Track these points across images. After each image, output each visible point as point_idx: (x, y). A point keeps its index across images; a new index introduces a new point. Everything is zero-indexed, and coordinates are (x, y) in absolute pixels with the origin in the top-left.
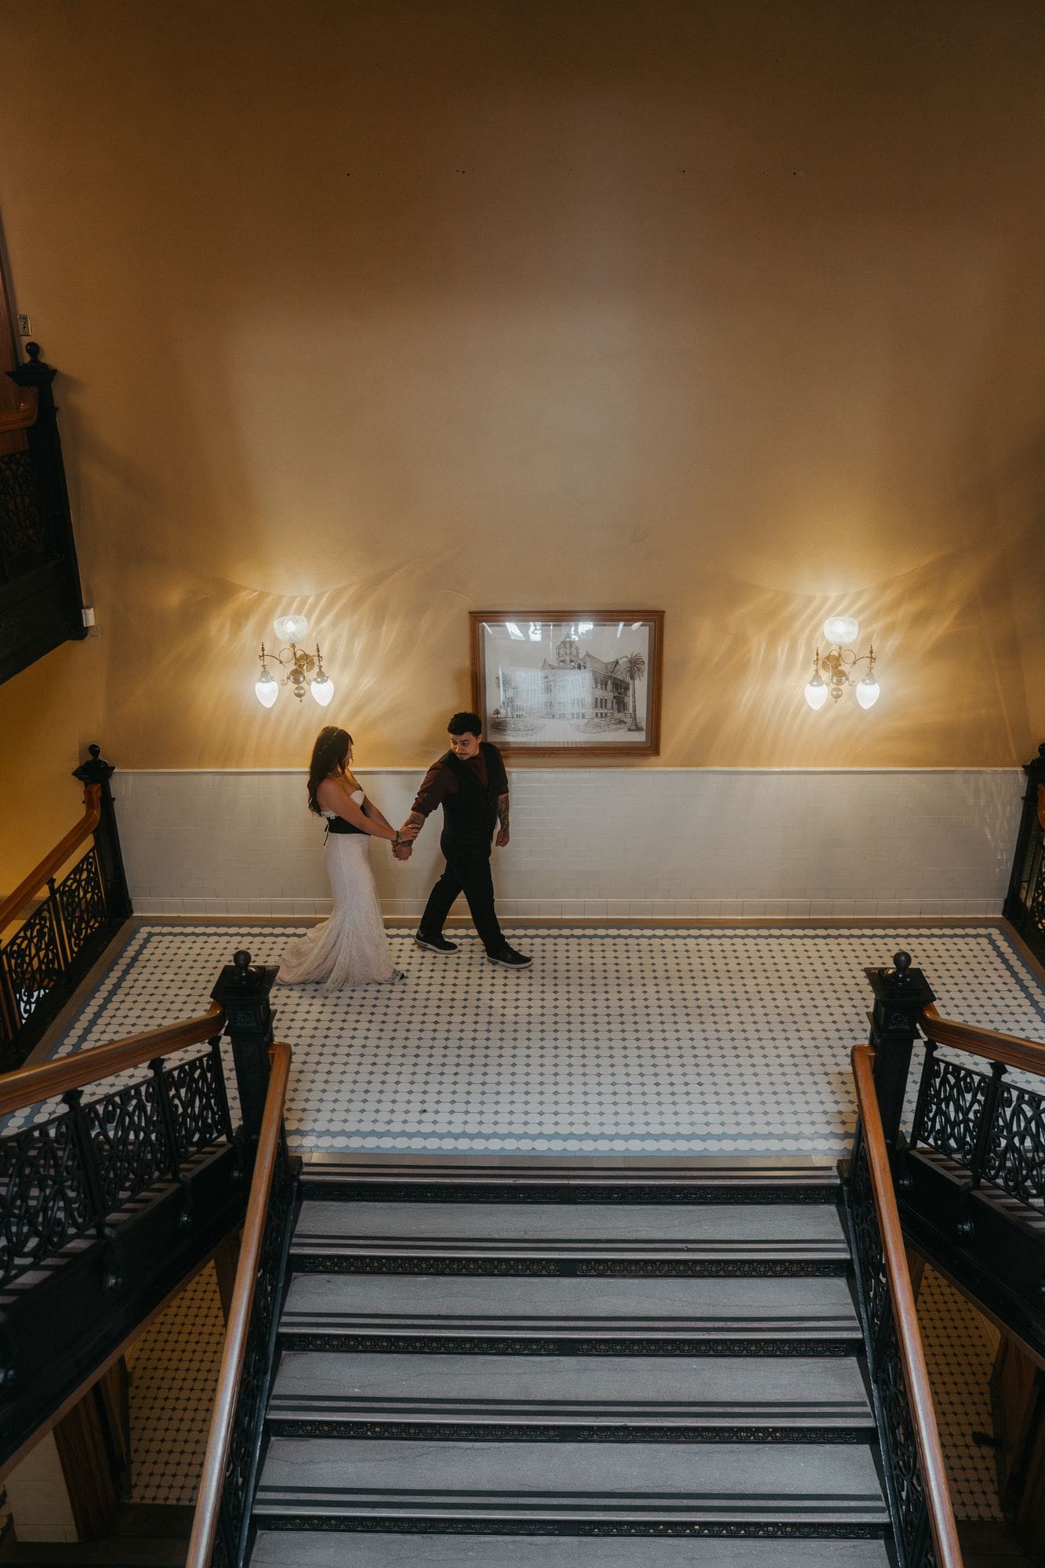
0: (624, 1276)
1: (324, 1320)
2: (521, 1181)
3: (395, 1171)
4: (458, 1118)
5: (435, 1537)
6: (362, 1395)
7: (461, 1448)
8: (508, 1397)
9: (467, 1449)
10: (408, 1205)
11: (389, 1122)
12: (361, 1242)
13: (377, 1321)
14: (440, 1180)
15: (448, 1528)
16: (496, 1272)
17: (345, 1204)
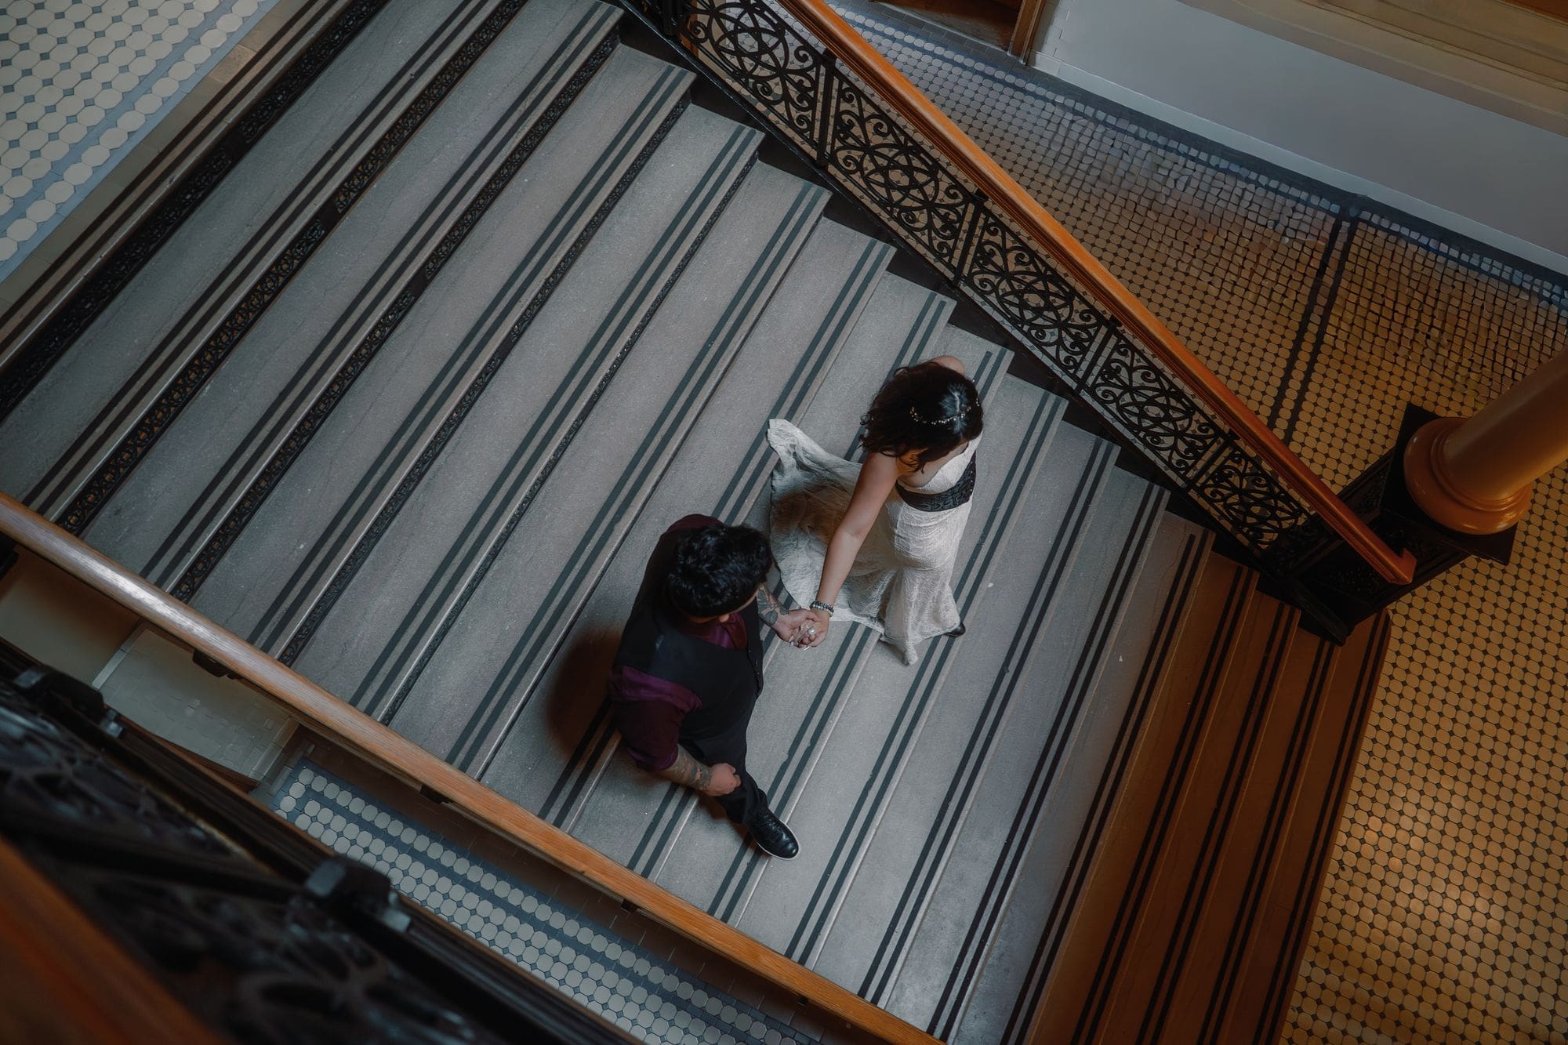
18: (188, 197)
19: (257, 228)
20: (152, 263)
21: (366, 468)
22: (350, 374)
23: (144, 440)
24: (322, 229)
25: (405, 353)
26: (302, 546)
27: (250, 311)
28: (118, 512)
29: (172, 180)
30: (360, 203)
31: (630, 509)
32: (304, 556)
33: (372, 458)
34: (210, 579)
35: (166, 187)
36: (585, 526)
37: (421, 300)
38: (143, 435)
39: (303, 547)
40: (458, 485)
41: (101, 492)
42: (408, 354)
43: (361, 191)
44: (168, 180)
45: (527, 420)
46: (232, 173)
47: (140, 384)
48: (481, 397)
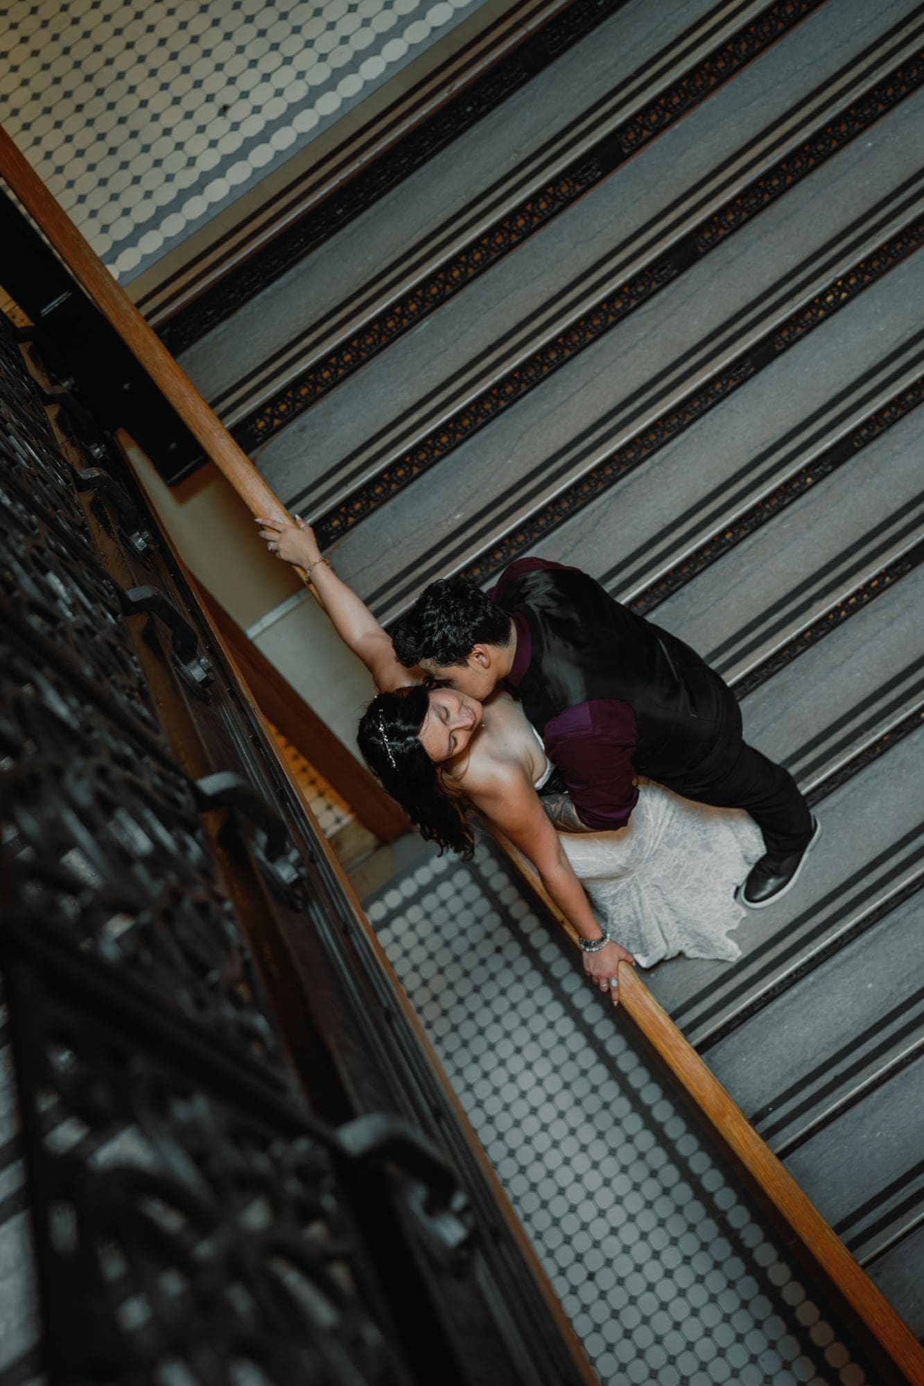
0: (693, 105)
1: (345, 472)
2: (459, 83)
3: (270, 213)
4: (284, 77)
5: (686, 589)
6: (469, 516)
7: (641, 476)
8: (657, 370)
9: (648, 472)
10: (322, 249)
11: (191, 162)
12: (307, 341)
13: (415, 418)
14: (344, 174)
15: (695, 567)
16: (514, 238)
17: (234, 318)
18: (469, 109)
19: (524, 156)
20: (414, 177)
21: (551, 451)
22: (574, 344)
23: (347, 363)
24: (598, 170)
25: (642, 334)
26: (458, 516)
27: (493, 250)
28: (302, 430)
29: (451, 89)
30: (655, 143)
31: (841, 588)
32: (456, 526)
33: (562, 443)
34: (364, 525)
35: (444, 95)
36: (780, 594)
37: (684, 277)
38: (347, 358)
39: (459, 518)
40: (649, 500)
41: (293, 405)
42: (646, 336)
43: (658, 130)
44: (449, 87)
45: (756, 447)
46: (524, 88)
47: (358, 302)
48: (717, 408)
